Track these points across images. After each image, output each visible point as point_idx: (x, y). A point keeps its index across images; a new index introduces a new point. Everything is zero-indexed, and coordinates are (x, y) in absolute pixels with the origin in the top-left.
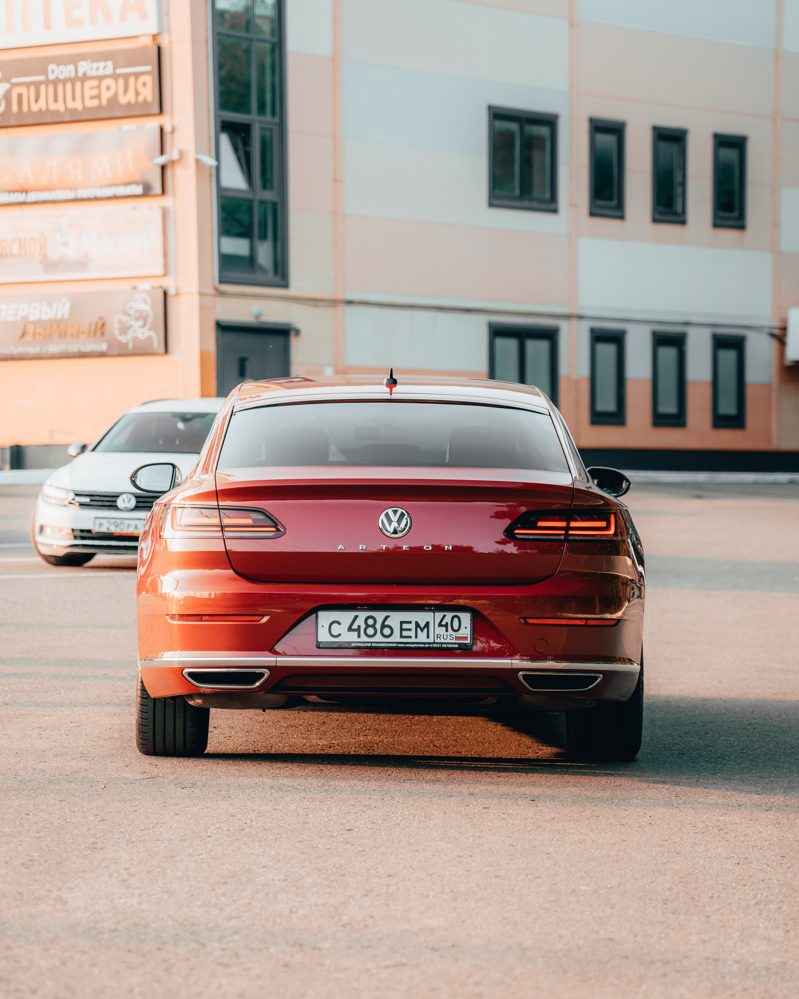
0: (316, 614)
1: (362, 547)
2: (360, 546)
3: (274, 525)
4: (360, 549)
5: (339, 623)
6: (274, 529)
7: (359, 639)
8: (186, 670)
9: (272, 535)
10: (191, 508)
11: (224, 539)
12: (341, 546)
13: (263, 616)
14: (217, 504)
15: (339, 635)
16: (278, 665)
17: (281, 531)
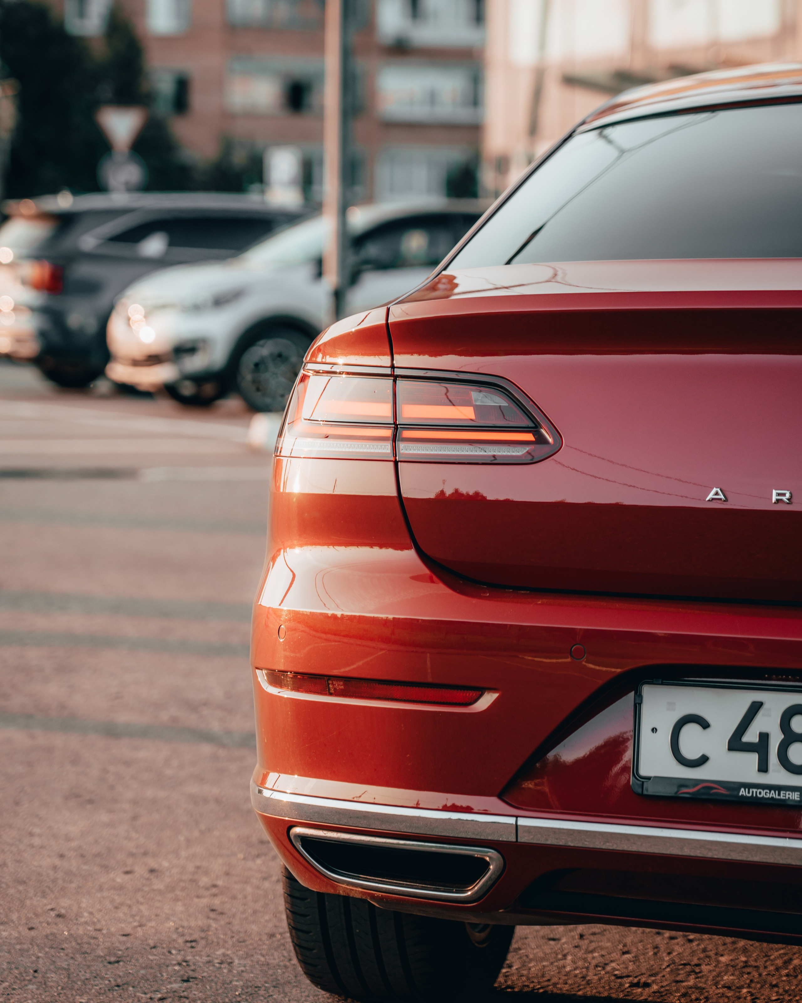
0: (636, 693)
1: (779, 494)
2: (774, 492)
3: (531, 424)
4: (774, 500)
5: (705, 725)
6: (529, 437)
7: (762, 775)
8: (298, 830)
9: (520, 454)
10: (348, 373)
11: (396, 463)
12: (714, 490)
13: (481, 691)
14: (389, 364)
15: (703, 760)
16: (524, 838)
17: (546, 442)
